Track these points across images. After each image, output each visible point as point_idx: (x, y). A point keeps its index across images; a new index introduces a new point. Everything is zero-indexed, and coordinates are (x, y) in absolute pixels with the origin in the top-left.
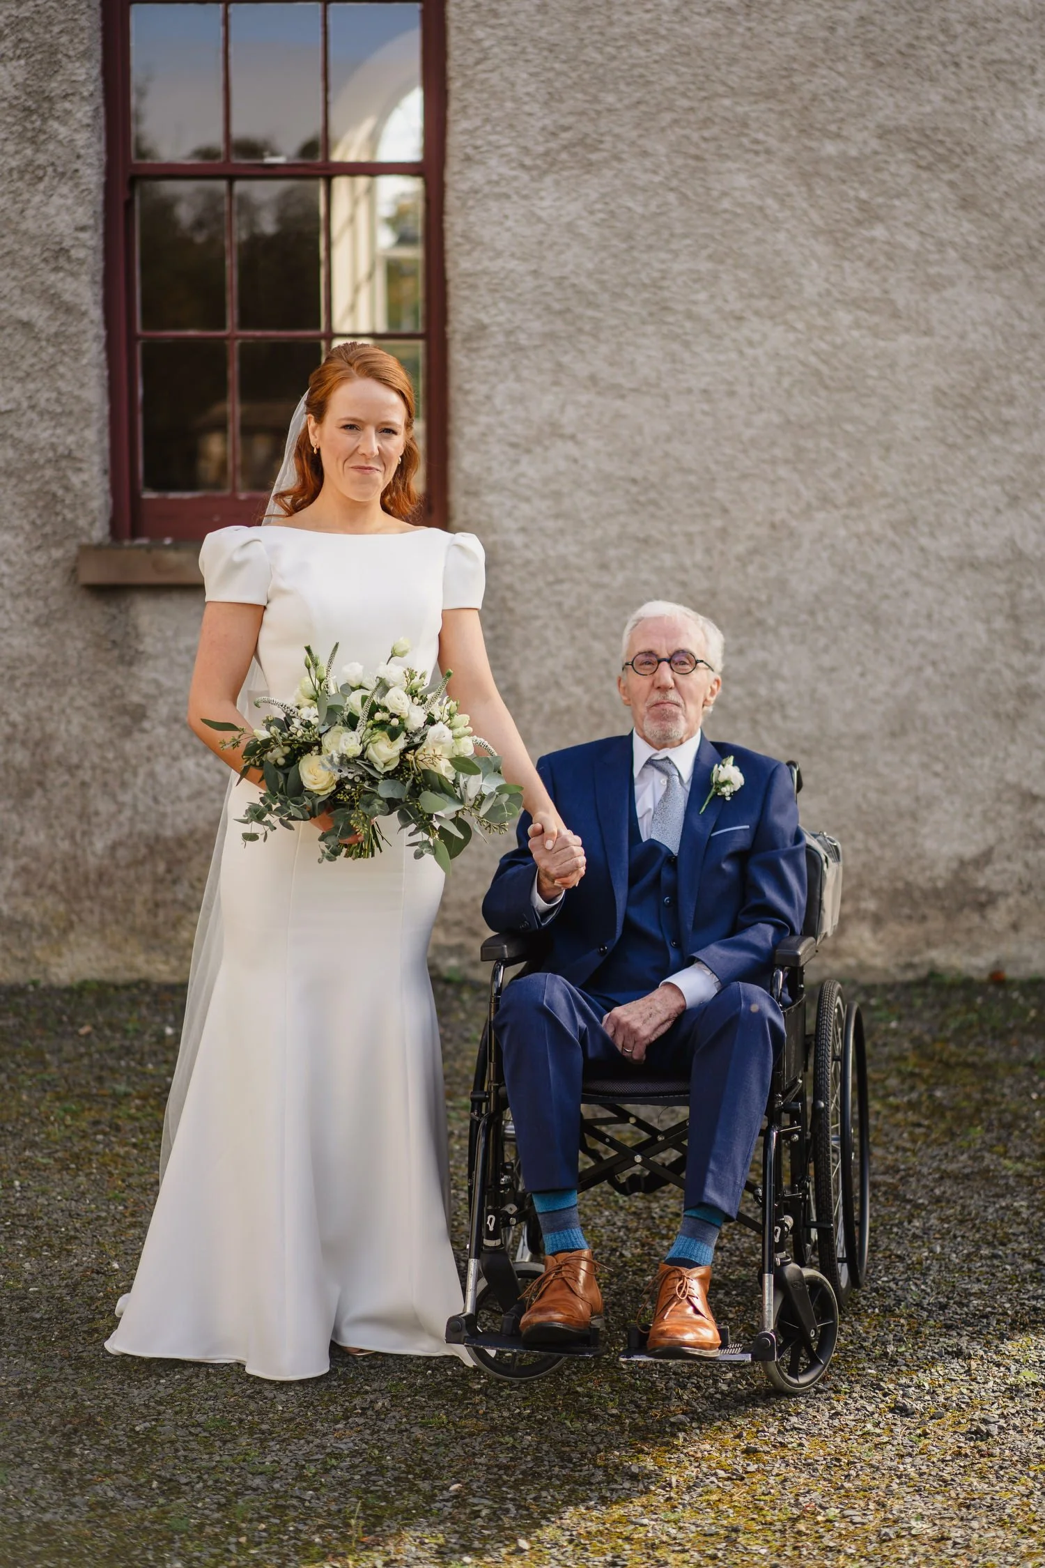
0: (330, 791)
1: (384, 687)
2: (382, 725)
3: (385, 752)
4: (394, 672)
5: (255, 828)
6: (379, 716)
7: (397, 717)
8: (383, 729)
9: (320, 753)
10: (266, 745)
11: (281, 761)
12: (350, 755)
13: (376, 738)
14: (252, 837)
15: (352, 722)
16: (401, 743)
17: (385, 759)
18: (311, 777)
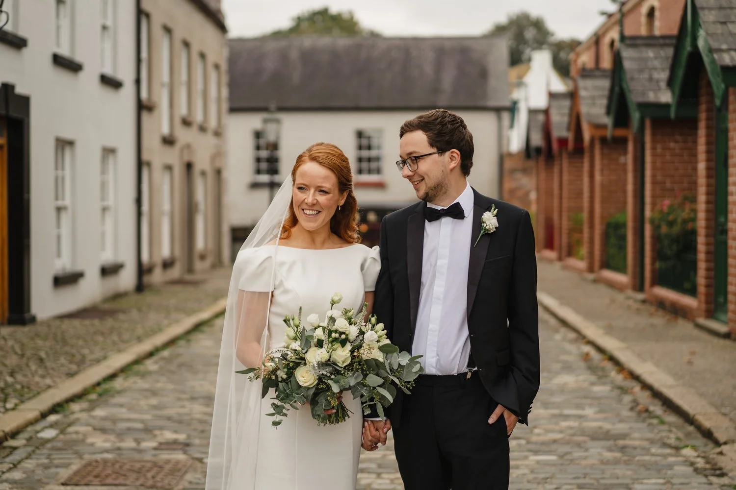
0: (315, 384)
1: (332, 320)
2: (335, 340)
3: (342, 355)
4: (336, 313)
5: (277, 418)
6: (334, 335)
7: (344, 333)
8: (337, 342)
9: (305, 364)
10: (274, 371)
11: (285, 377)
12: (323, 360)
13: (335, 347)
14: (276, 424)
15: (320, 344)
16: (349, 347)
17: (343, 359)
18: (303, 380)
